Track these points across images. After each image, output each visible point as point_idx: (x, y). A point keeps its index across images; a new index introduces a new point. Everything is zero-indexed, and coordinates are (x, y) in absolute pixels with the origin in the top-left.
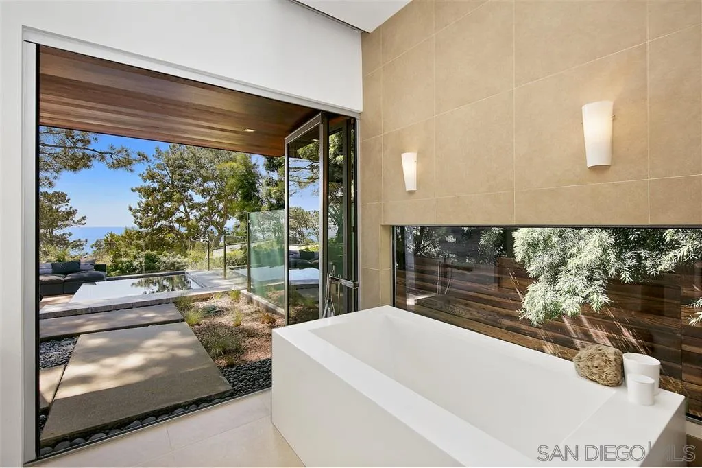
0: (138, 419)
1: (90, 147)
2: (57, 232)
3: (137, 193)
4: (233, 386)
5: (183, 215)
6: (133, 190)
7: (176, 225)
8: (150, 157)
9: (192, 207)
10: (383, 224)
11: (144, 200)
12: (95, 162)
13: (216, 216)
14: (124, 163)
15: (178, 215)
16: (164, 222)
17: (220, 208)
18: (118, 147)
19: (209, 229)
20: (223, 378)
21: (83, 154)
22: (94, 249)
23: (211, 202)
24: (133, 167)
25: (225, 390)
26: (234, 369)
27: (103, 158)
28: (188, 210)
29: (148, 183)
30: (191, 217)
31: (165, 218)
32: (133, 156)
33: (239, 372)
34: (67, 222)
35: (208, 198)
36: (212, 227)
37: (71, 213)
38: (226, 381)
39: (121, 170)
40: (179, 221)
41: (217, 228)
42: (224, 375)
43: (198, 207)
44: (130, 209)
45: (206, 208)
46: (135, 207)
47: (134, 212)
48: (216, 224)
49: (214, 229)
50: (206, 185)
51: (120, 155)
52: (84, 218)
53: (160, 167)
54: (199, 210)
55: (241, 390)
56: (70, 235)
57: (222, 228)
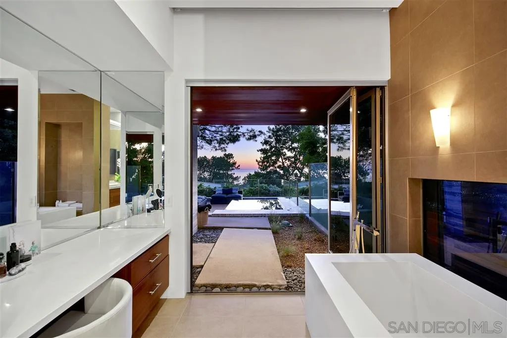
0: (235, 286)
1: (239, 131)
2: (230, 173)
3: (260, 152)
4: (287, 283)
5: (281, 164)
6: (258, 151)
7: (278, 170)
8: (266, 133)
9: (286, 159)
10: (410, 177)
11: (263, 156)
12: (242, 138)
13: (299, 164)
14: (253, 137)
15: (279, 164)
16: (272, 168)
17: (301, 159)
18: (250, 129)
19: (295, 172)
20: (283, 274)
21: (237, 134)
22: (244, 181)
23: (295, 155)
24: (257, 139)
25: (282, 284)
26: (290, 270)
27: (244, 136)
28: (284, 161)
29: (265, 147)
30: (285, 165)
31: (273, 166)
32: (257, 133)
33: (293, 273)
34: (233, 168)
35: (294, 153)
36: (296, 171)
37: (235, 163)
38: (284, 277)
39: (252, 141)
40: (279, 167)
41: (299, 172)
42: (284, 273)
43: (288, 158)
44: (257, 161)
45: (293, 159)
46: (259, 160)
47: (259, 162)
48: (298, 169)
49: (297, 172)
50: (293, 145)
51: (251, 133)
52: (239, 166)
53: (270, 137)
54: (289, 160)
55: (292, 287)
56: (234, 174)
57: (302, 171)
